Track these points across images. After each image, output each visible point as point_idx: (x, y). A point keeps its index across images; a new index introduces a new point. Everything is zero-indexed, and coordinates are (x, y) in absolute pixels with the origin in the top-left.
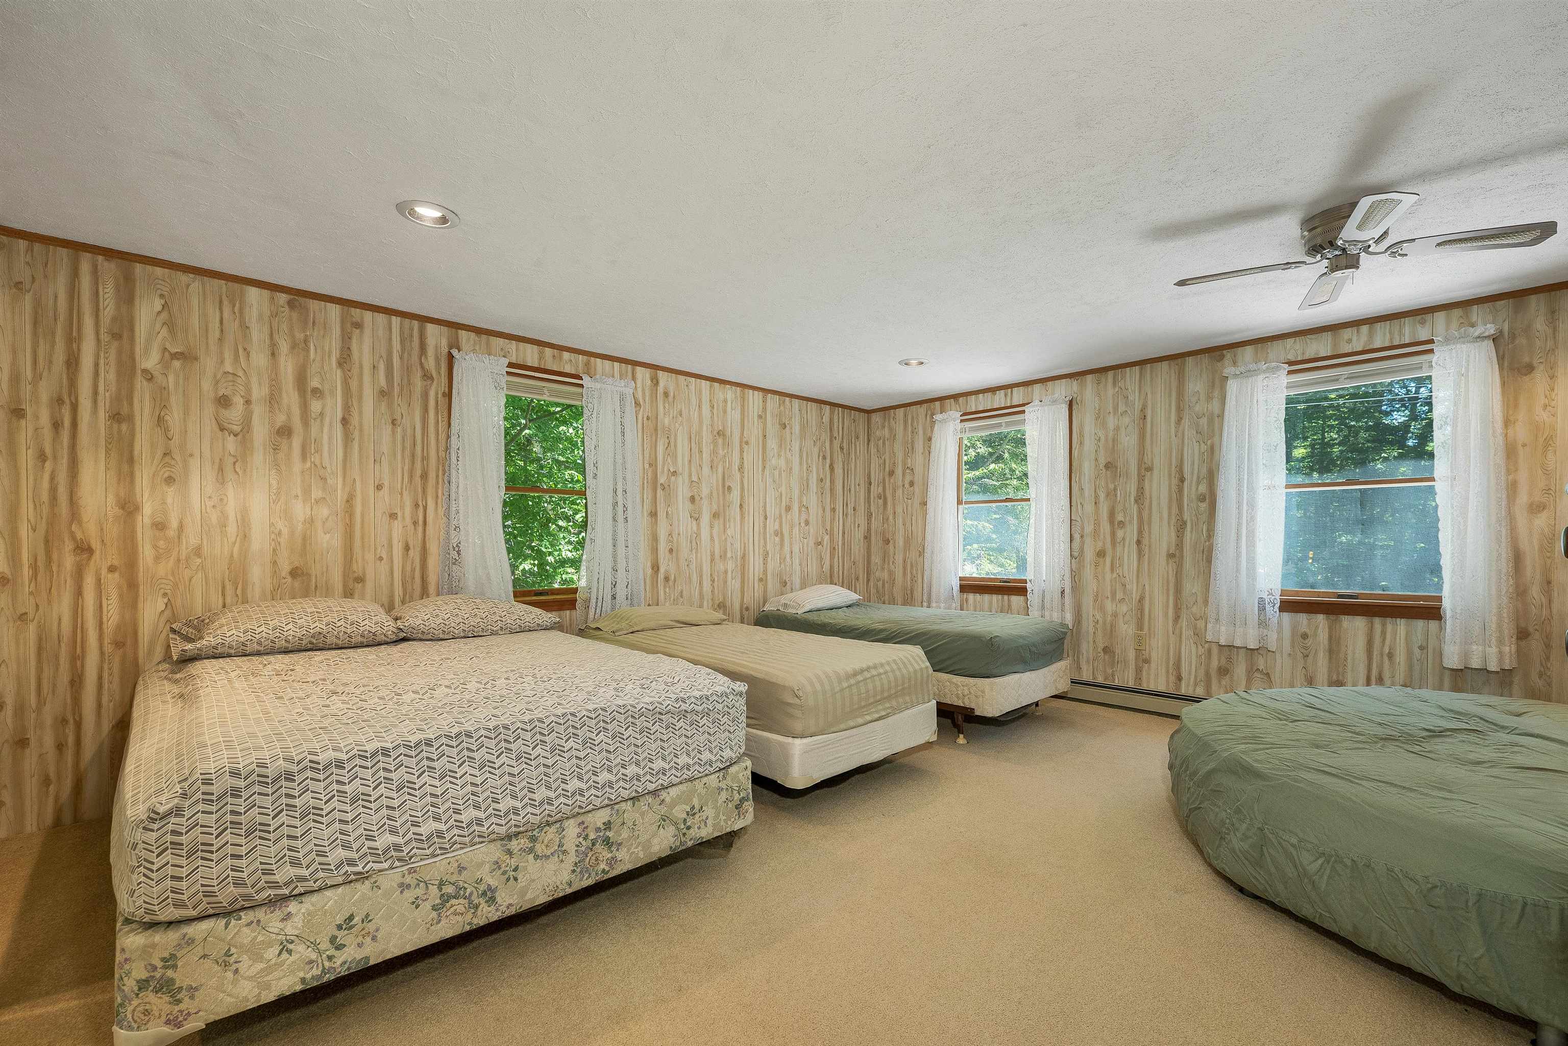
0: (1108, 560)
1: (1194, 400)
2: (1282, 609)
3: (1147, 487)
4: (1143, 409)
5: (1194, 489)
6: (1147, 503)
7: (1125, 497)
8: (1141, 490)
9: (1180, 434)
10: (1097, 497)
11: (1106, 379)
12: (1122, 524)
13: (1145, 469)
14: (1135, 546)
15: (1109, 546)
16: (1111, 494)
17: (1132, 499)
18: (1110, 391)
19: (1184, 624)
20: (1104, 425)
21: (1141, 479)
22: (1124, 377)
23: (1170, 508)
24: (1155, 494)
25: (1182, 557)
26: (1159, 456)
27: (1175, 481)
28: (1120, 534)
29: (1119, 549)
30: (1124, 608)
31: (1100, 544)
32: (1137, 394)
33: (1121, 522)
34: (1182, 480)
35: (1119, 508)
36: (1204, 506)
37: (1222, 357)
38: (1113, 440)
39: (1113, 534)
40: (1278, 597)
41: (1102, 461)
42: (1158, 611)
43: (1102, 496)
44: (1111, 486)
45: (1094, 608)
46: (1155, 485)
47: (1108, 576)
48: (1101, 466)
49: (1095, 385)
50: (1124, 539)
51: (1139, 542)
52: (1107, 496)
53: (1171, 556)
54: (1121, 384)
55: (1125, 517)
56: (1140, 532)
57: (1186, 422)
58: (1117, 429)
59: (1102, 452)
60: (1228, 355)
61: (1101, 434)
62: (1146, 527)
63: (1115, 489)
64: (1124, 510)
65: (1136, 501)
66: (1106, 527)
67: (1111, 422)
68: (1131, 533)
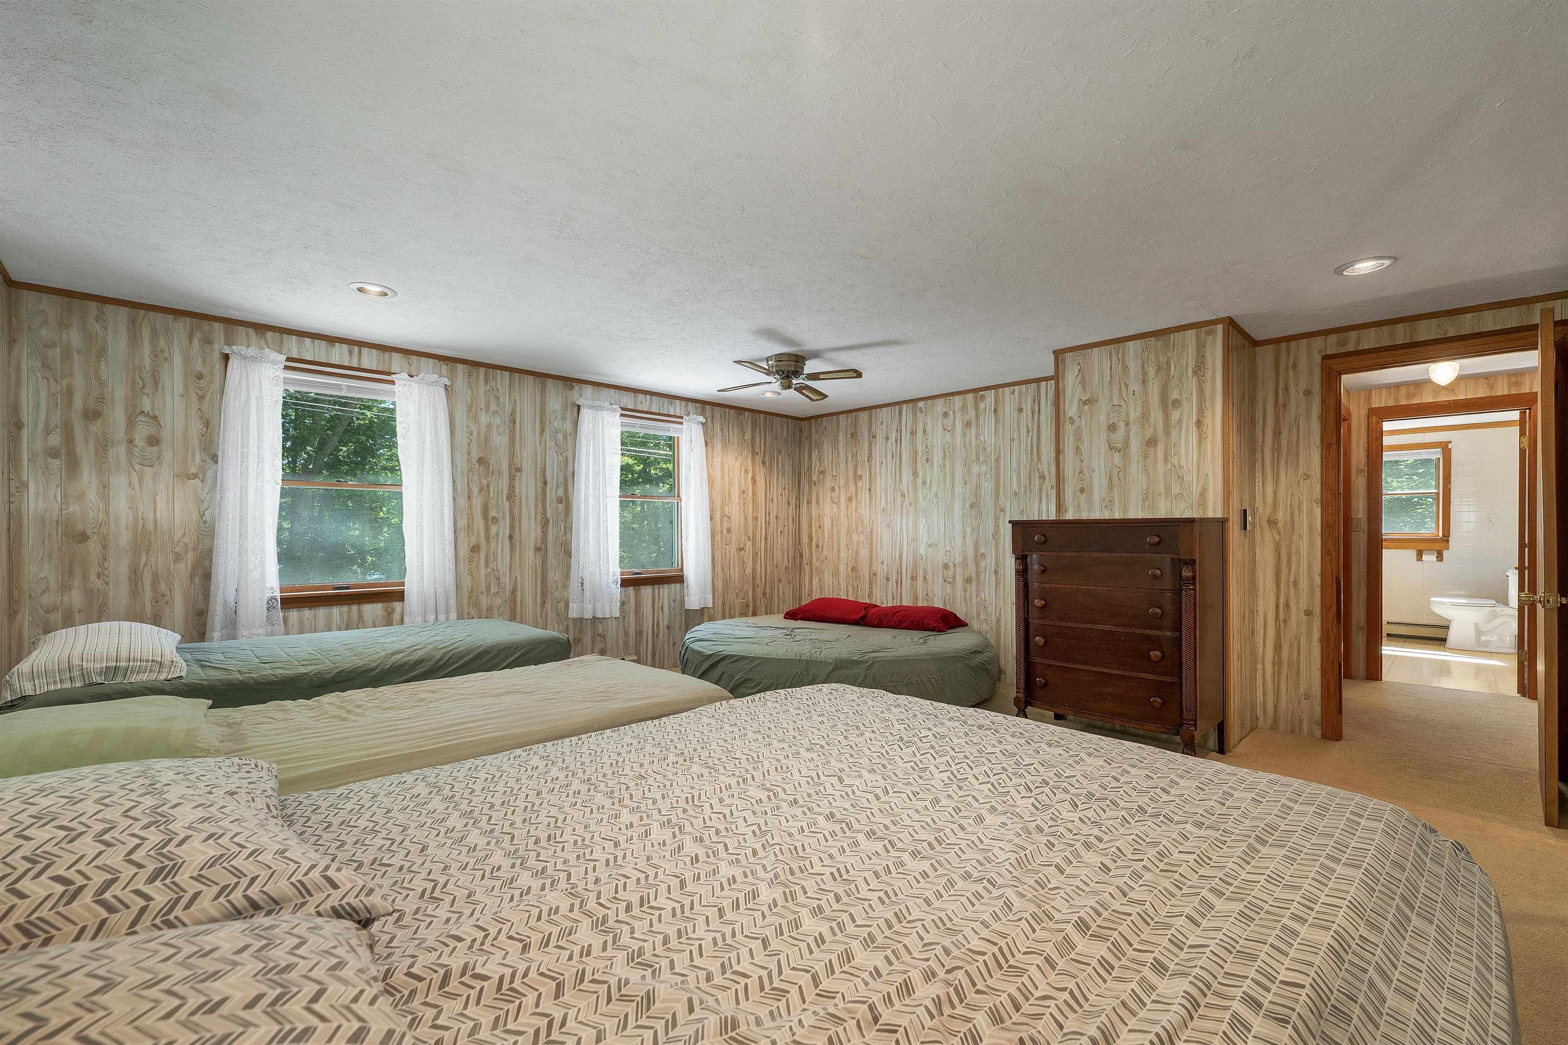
0: (482, 555)
1: (553, 417)
2: (622, 586)
3: (517, 486)
4: (513, 413)
5: (554, 493)
6: (517, 502)
7: (497, 495)
8: (512, 487)
9: (543, 442)
10: (470, 492)
11: (478, 375)
12: (495, 520)
13: (515, 470)
14: (508, 540)
15: (483, 541)
16: (484, 489)
17: (505, 496)
18: (482, 388)
19: (549, 607)
20: (476, 420)
21: (512, 479)
22: (494, 378)
23: (536, 507)
24: (524, 494)
25: (546, 549)
26: (526, 457)
27: (540, 484)
28: (494, 529)
29: (493, 544)
30: (499, 601)
31: (474, 539)
32: (507, 398)
33: (494, 518)
34: (545, 483)
35: (492, 503)
36: (561, 507)
37: (572, 388)
38: (486, 438)
39: (487, 529)
40: (619, 577)
41: (475, 456)
42: (529, 601)
43: (475, 491)
44: (484, 482)
45: (469, 604)
46: (523, 487)
47: (483, 571)
48: (474, 460)
49: (466, 376)
50: (497, 534)
51: (511, 537)
52: (480, 491)
53: (538, 549)
54: (493, 383)
55: (498, 513)
56: (512, 528)
57: (547, 435)
58: (489, 426)
59: (474, 446)
60: (576, 387)
61: (474, 428)
62: (517, 524)
63: (488, 485)
64: (497, 506)
65: (508, 499)
66: (479, 523)
67: (484, 418)
68: (504, 528)
